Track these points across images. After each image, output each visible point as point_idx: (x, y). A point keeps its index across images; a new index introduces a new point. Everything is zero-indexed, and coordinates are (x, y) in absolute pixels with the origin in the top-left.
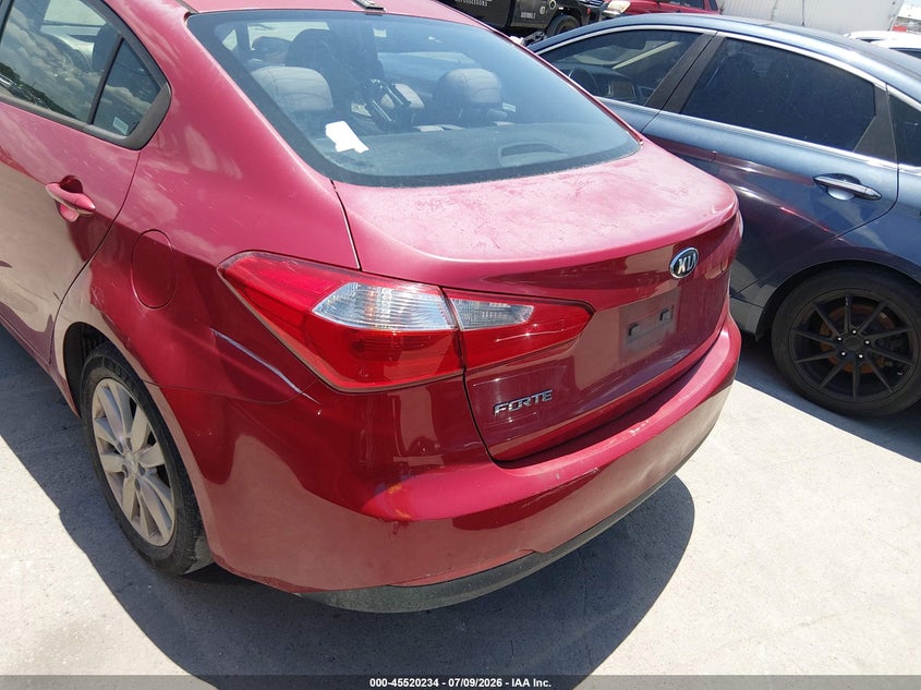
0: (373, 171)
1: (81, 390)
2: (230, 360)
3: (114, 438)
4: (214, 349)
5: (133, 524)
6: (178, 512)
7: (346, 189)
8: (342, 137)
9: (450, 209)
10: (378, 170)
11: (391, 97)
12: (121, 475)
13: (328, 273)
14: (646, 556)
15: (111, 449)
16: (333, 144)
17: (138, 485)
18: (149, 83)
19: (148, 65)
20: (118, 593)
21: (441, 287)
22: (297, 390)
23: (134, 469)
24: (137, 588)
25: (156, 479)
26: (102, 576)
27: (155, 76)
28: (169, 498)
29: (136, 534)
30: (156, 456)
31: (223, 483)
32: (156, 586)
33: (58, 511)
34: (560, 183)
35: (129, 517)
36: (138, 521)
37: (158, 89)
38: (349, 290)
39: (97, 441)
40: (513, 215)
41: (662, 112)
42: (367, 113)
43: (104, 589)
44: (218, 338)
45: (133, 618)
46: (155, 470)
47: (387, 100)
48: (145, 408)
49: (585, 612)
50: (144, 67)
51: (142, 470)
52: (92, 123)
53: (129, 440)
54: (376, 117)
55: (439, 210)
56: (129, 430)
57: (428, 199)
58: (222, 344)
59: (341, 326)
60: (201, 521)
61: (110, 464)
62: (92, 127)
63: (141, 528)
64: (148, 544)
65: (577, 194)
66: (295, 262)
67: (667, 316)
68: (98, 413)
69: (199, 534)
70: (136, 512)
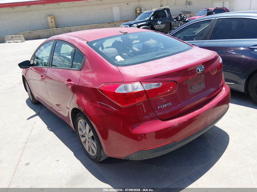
0: (126, 64)
1: (75, 125)
2: (102, 107)
3: (83, 133)
4: (99, 106)
5: (89, 153)
6: (97, 145)
7: (120, 68)
8: (119, 58)
9: (142, 67)
10: (127, 63)
11: (131, 50)
12: (85, 142)
13: (117, 84)
14: (215, 150)
15: (83, 136)
16: (117, 60)
17: (89, 142)
18: (81, 57)
19: (81, 53)
20: (87, 168)
21: (140, 82)
22: (115, 109)
23: (87, 139)
24: (91, 166)
25: (92, 139)
26: (83, 165)
27: (82, 55)
28: (95, 143)
29: (90, 155)
30: (91, 134)
31: (106, 140)
32: (95, 166)
33: (73, 153)
34: (169, 58)
35: (88, 151)
36: (90, 152)
37: (83, 58)
38: (122, 86)
39: (80, 135)
40: (157, 66)
41: (205, 41)
42: (127, 55)
43: (84, 167)
44: (99, 103)
45: (90, 172)
46: (92, 138)
47: (131, 51)
48: (88, 123)
49: (199, 164)
50: (80, 54)
51: (89, 138)
52: (72, 68)
53: (86, 132)
54: (129, 55)
55: (140, 68)
56: (85, 129)
57: (137, 66)
58: (100, 104)
59: (121, 93)
60: (102, 146)
61: (83, 139)
62: (72, 69)
63: (91, 153)
64: (92, 156)
65: (173, 60)
66: (111, 83)
67: (202, 83)
68: (79, 128)
69: (101, 149)
70: (89, 150)
